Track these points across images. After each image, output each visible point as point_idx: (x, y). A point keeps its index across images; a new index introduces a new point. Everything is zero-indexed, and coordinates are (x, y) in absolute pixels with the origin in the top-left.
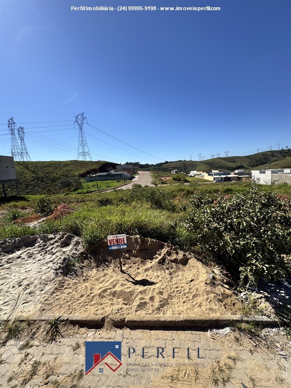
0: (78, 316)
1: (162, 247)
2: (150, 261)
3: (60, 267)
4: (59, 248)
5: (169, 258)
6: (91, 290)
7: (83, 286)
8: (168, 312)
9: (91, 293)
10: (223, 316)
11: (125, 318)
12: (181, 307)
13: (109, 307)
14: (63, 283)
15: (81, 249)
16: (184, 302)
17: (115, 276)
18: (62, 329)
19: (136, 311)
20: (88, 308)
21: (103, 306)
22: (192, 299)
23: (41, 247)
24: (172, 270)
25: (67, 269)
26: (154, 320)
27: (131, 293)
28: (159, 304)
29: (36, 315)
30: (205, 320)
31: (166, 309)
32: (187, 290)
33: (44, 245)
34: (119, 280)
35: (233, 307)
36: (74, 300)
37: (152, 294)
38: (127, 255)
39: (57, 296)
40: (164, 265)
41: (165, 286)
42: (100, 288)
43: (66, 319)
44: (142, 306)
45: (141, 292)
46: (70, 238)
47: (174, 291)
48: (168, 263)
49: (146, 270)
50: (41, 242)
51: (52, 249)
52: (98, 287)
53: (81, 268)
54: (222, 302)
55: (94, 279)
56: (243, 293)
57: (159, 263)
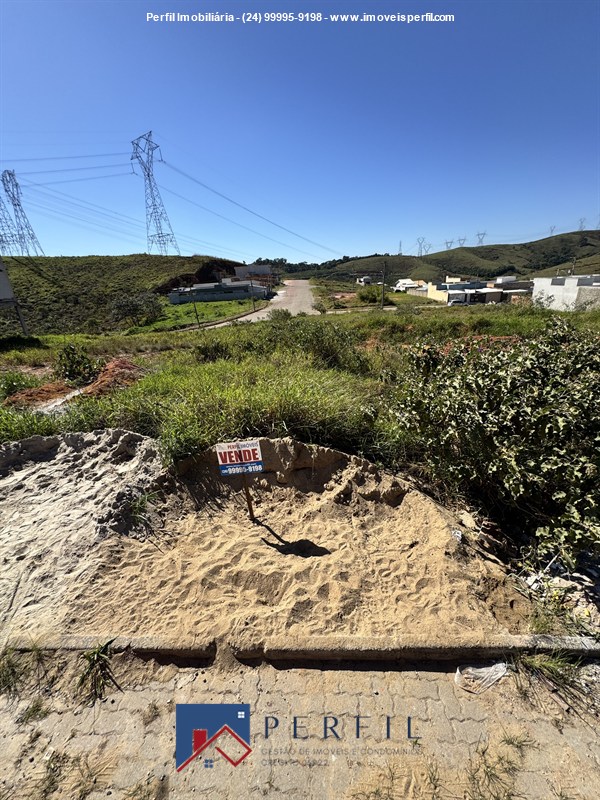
0: (153, 637)
1: (343, 464)
2: (316, 496)
3: (110, 515)
4: (108, 466)
5: (360, 490)
6: (184, 568)
7: (165, 558)
8: (361, 624)
9: (183, 577)
10: (492, 637)
11: (262, 644)
12: (391, 612)
13: (224, 613)
14: (118, 552)
15: (158, 468)
16: (397, 600)
17: (238, 533)
18: (117, 670)
19: (289, 625)
20: (176, 617)
21: (212, 609)
22: (417, 592)
23: (69, 461)
24: (366, 518)
25: (126, 517)
26: (330, 647)
27: (276, 577)
28: (342, 604)
29: (55, 637)
30: (450, 648)
31: (356, 618)
32: (404, 569)
33: (76, 458)
34: (247, 544)
35: (509, 610)
36: (144, 595)
37: (324, 579)
38: (264, 482)
39: (104, 584)
40: (348, 505)
41: (352, 558)
42: (204, 565)
43: (124, 645)
44: (301, 610)
45: (298, 576)
46: (132, 443)
47: (373, 572)
48: (358, 502)
49: (309, 517)
50: (68, 452)
51: (93, 466)
52: (198, 561)
53: (161, 514)
54: (485, 600)
55: (190, 539)
56: (533, 577)
57: (338, 500)
